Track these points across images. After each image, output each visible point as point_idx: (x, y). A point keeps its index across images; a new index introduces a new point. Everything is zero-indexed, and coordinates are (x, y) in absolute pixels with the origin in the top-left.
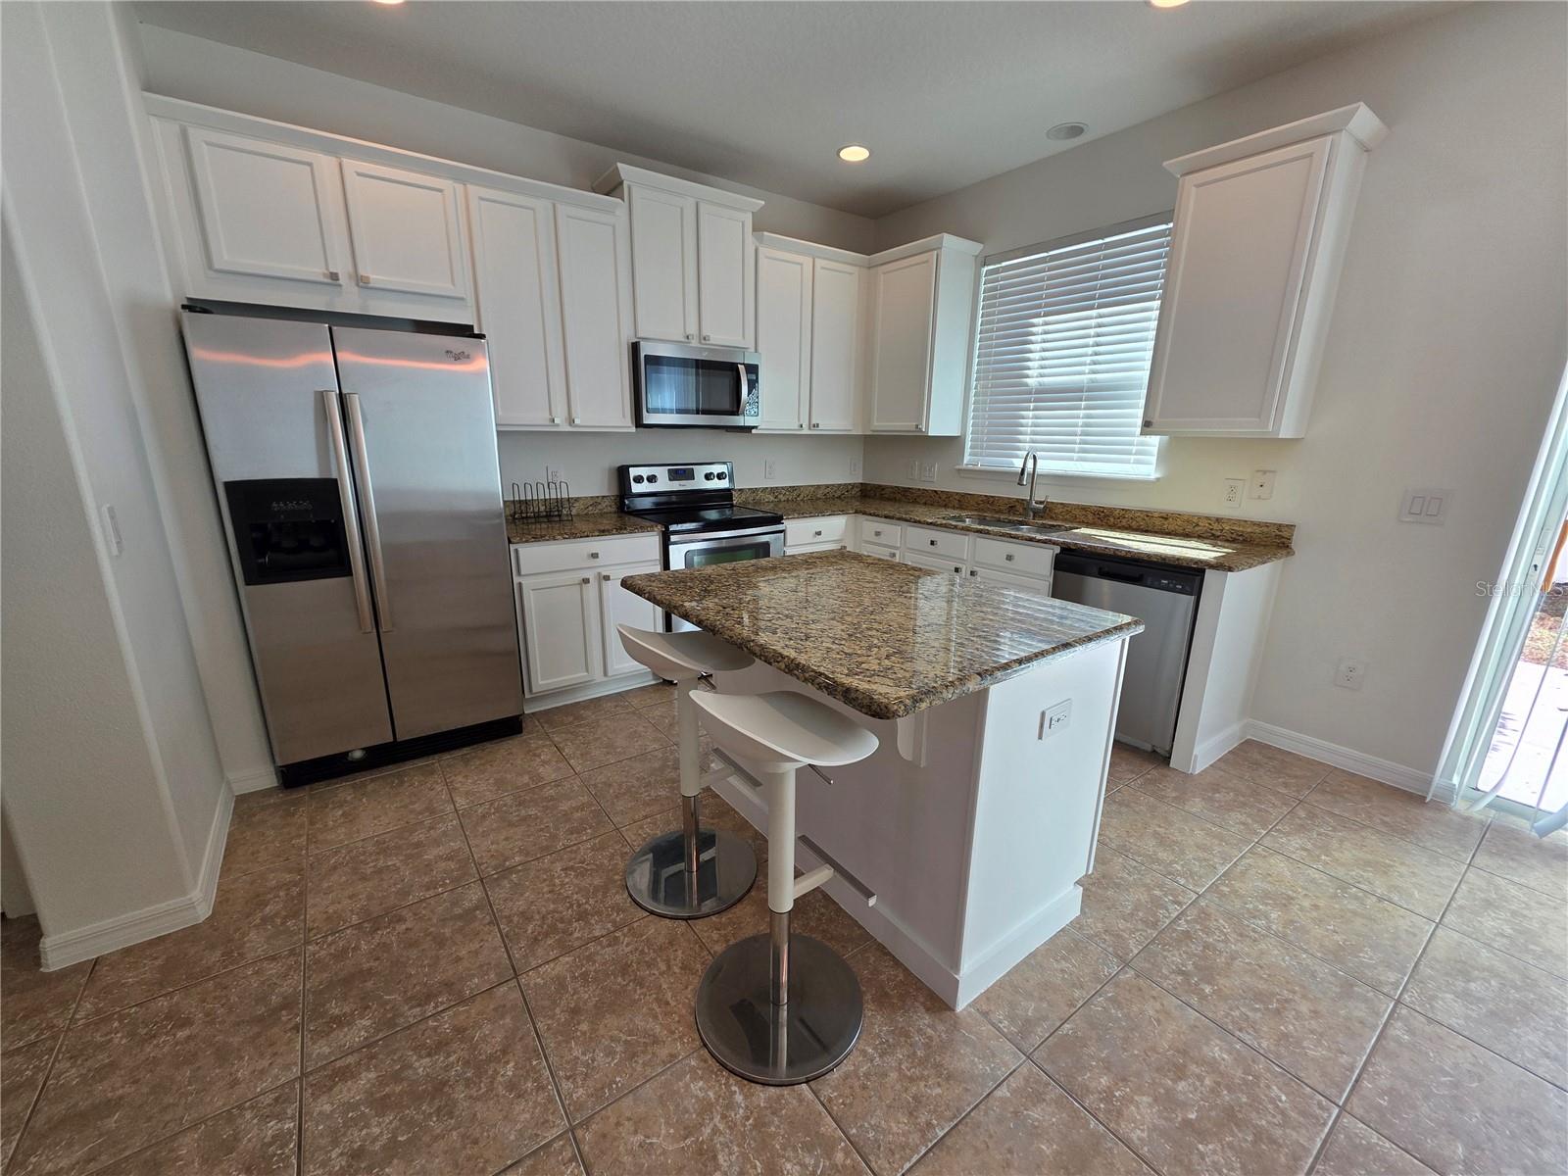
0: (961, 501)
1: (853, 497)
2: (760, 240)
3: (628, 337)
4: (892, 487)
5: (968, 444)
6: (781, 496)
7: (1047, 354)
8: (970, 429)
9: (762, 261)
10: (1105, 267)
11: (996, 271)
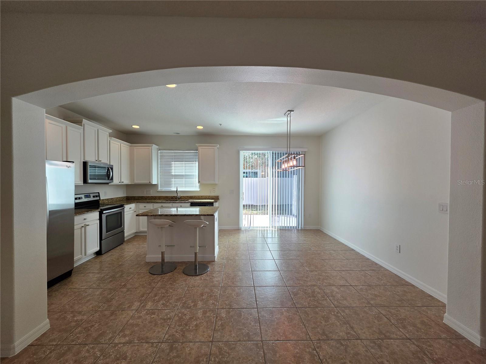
0: (160, 198)
1: (125, 200)
2: (111, 139)
3: (82, 161)
4: (138, 197)
5: (159, 185)
6: (109, 201)
7: (175, 169)
8: (159, 182)
9: (111, 144)
10: (185, 155)
11: (162, 152)
